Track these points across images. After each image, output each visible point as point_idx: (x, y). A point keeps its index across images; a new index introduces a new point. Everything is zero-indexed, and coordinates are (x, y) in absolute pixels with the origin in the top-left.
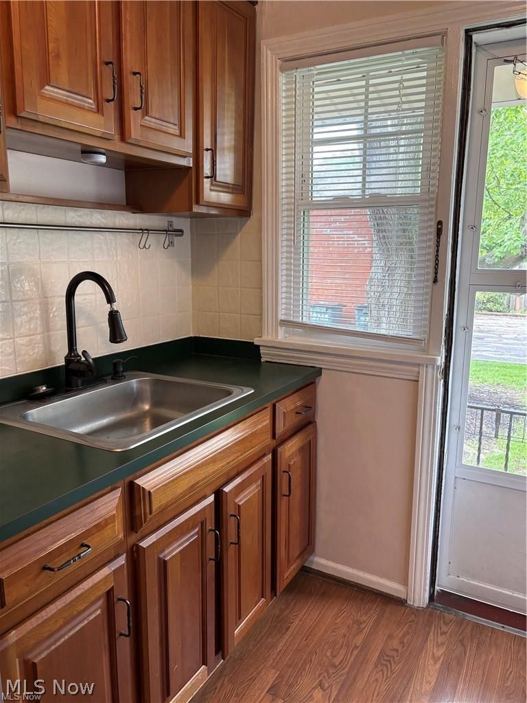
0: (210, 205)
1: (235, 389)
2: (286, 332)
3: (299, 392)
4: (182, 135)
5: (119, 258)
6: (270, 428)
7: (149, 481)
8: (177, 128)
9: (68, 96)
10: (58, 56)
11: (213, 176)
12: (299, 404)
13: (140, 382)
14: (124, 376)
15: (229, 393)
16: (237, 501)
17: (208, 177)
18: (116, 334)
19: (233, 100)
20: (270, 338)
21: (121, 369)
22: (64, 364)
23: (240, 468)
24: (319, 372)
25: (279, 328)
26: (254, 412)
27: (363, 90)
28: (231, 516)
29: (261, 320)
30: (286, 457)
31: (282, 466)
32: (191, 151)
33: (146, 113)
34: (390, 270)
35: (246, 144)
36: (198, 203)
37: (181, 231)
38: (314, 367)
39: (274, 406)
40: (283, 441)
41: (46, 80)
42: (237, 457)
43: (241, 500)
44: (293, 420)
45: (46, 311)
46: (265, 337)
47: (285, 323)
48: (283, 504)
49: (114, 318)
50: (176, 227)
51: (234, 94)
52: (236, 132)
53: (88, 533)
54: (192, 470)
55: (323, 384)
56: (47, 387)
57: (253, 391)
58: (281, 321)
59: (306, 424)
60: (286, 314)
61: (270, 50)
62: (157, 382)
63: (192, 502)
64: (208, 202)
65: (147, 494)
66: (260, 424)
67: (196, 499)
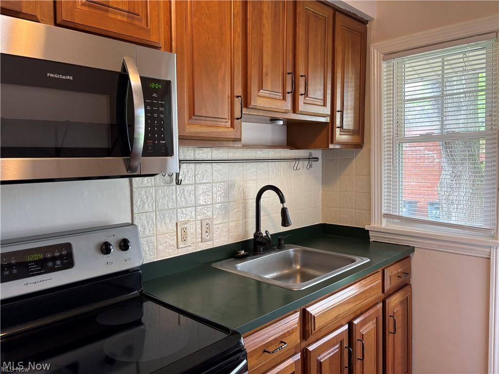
0: (338, 143)
1: (358, 259)
2: (387, 222)
3: (400, 262)
4: (325, 105)
5: (282, 176)
6: (381, 285)
7: (314, 310)
8: (322, 101)
9: (270, 94)
10: (267, 75)
11: (341, 127)
12: (400, 270)
13: (294, 251)
14: (284, 247)
15: (353, 261)
16: (361, 331)
17: (338, 127)
18: (285, 221)
19: (353, 81)
20: (376, 225)
21: (283, 243)
22: (253, 238)
23: (363, 310)
24: (412, 249)
25: (383, 218)
26: (371, 274)
27: (440, 64)
28: (358, 340)
29: (370, 213)
30: (392, 306)
31: (389, 313)
32: (329, 113)
33: (307, 96)
34: (456, 177)
35: (361, 105)
36: (332, 143)
37: (317, 158)
38: (409, 246)
39: (383, 271)
40: (390, 295)
41: (261, 87)
42: (362, 302)
43: (364, 330)
44: (396, 282)
45: (245, 207)
46: (372, 225)
47: (387, 216)
48: (390, 338)
49: (284, 212)
50: (314, 156)
51: (353, 77)
52: (355, 99)
53: (284, 336)
54: (336, 307)
55: (416, 258)
56: (245, 251)
57: (369, 260)
58: (384, 214)
59: (404, 285)
60: (387, 210)
61: (377, 49)
62: (305, 252)
63: (335, 327)
64: (338, 142)
65: (313, 317)
66: (375, 282)
67: (338, 326)
